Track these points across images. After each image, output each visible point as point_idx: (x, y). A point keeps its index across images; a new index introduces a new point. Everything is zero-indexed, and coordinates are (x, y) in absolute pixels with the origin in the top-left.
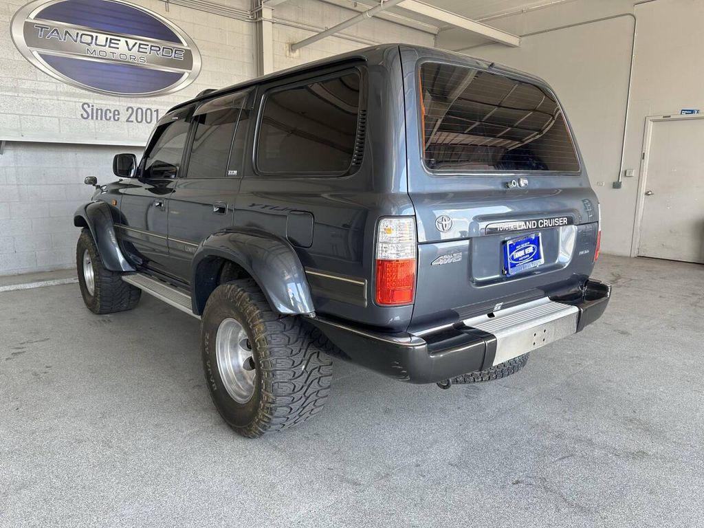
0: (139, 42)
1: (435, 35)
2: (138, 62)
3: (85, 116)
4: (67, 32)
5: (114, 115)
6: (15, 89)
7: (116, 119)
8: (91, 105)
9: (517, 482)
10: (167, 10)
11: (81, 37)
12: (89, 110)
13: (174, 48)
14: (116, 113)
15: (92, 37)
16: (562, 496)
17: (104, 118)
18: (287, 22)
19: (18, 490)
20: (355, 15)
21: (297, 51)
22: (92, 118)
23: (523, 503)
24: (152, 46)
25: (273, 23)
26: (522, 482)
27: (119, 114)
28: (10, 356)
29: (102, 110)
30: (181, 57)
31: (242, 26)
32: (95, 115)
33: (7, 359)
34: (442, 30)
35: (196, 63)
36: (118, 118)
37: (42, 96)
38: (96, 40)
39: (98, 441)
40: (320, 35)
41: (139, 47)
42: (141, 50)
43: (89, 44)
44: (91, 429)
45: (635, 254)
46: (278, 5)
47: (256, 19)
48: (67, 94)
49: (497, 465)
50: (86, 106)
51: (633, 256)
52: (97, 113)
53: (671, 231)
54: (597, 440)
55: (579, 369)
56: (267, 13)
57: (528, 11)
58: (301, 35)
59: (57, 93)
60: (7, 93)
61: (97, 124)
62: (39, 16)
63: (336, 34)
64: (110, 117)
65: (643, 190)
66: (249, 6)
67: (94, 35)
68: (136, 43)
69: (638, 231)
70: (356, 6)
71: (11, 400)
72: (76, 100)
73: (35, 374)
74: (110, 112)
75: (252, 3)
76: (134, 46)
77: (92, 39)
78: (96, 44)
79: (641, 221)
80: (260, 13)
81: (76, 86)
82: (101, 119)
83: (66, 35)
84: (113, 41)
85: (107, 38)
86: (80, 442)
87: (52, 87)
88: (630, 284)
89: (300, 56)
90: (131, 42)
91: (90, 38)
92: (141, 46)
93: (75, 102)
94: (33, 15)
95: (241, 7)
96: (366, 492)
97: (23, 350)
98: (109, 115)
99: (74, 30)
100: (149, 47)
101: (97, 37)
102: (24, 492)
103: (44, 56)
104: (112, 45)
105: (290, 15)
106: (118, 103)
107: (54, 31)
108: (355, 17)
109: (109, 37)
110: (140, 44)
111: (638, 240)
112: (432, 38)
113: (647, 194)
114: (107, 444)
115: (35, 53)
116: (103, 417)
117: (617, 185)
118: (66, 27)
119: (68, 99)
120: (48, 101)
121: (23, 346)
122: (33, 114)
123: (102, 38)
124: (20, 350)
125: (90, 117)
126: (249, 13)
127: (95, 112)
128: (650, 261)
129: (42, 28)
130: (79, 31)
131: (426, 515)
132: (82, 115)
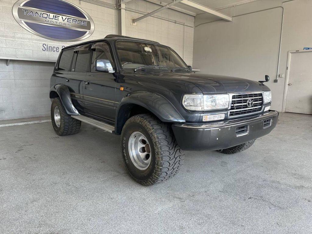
0: (67, 17)
1: (195, 17)
2: (67, 26)
3: (44, 49)
4: (36, 12)
5: (57, 49)
6: (14, 37)
7: (58, 51)
8: (46, 45)
9: (250, 198)
10: (80, 4)
11: (43, 15)
12: (46, 47)
13: (83, 20)
14: (58, 48)
15: (47, 15)
16: (271, 203)
17: (52, 51)
18: (131, 10)
19: (32, 202)
20: (160, 7)
21: (136, 23)
22: (47, 51)
23: (255, 206)
24: (73, 19)
25: (126, 10)
26: (252, 198)
27: (59, 49)
28: (17, 151)
29: (51, 47)
30: (86, 24)
31: (112, 11)
32: (48, 49)
33: (16, 152)
34: (197, 14)
35: (92, 27)
36: (59, 51)
37: (25, 40)
38: (49, 16)
39: (63, 183)
40: (145, 16)
41: (68, 20)
42: (68, 21)
43: (46, 18)
44: (59, 179)
45: (284, 111)
46: (127, 2)
47: (118, 8)
48: (36, 40)
49: (240, 192)
50: (44, 45)
51: (283, 112)
52: (49, 48)
53: (299, 101)
54: (282, 182)
55: (268, 155)
56: (123, 6)
57: (236, 6)
58: (137, 16)
59: (32, 39)
60: (10, 39)
61: (49, 53)
62: (24, 5)
63: (152, 15)
64: (55, 50)
65: (287, 83)
66: (115, 2)
67: (48, 14)
68: (66, 18)
69: (285, 101)
70: (161, 3)
71: (21, 168)
72: (40, 42)
73: (30, 158)
74: (55, 48)
75: (116, 1)
76: (65, 19)
77: (47, 16)
78: (49, 18)
79: (287, 97)
80: (120, 5)
81: (40, 36)
82: (51, 51)
83: (36, 14)
84: (56, 17)
85: (54, 16)
86: (56, 184)
87: (30, 37)
88: (284, 123)
89: (137, 25)
90: (64, 17)
91: (46, 15)
92: (69, 19)
93: (40, 43)
94: (22, 5)
95: (112, 3)
96: (185, 202)
97: (23, 149)
98: (54, 49)
99: (40, 11)
100: (72, 20)
101: (49, 15)
102: (35, 203)
103: (26, 23)
104: (56, 19)
105: (133, 7)
106: (58, 44)
107: (31, 12)
108: (160, 8)
109: (55, 15)
110: (68, 18)
111: (285, 105)
112: (193, 18)
113: (289, 85)
114: (68, 184)
115: (23, 22)
116: (64, 174)
117: (276, 81)
118: (36, 10)
119: (37, 42)
120: (28, 43)
121: (22, 147)
122: (21, 48)
123: (52, 15)
124: (21, 149)
125: (46, 50)
126: (115, 5)
127: (48, 48)
128: (291, 114)
129: (26, 10)
130: (41, 12)
131: (213, 211)
132: (43, 49)
